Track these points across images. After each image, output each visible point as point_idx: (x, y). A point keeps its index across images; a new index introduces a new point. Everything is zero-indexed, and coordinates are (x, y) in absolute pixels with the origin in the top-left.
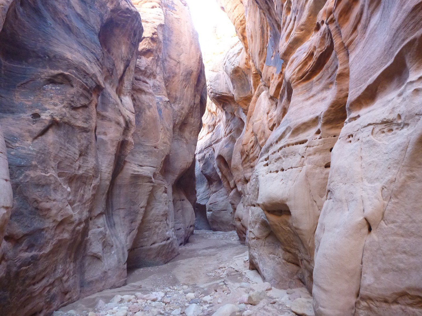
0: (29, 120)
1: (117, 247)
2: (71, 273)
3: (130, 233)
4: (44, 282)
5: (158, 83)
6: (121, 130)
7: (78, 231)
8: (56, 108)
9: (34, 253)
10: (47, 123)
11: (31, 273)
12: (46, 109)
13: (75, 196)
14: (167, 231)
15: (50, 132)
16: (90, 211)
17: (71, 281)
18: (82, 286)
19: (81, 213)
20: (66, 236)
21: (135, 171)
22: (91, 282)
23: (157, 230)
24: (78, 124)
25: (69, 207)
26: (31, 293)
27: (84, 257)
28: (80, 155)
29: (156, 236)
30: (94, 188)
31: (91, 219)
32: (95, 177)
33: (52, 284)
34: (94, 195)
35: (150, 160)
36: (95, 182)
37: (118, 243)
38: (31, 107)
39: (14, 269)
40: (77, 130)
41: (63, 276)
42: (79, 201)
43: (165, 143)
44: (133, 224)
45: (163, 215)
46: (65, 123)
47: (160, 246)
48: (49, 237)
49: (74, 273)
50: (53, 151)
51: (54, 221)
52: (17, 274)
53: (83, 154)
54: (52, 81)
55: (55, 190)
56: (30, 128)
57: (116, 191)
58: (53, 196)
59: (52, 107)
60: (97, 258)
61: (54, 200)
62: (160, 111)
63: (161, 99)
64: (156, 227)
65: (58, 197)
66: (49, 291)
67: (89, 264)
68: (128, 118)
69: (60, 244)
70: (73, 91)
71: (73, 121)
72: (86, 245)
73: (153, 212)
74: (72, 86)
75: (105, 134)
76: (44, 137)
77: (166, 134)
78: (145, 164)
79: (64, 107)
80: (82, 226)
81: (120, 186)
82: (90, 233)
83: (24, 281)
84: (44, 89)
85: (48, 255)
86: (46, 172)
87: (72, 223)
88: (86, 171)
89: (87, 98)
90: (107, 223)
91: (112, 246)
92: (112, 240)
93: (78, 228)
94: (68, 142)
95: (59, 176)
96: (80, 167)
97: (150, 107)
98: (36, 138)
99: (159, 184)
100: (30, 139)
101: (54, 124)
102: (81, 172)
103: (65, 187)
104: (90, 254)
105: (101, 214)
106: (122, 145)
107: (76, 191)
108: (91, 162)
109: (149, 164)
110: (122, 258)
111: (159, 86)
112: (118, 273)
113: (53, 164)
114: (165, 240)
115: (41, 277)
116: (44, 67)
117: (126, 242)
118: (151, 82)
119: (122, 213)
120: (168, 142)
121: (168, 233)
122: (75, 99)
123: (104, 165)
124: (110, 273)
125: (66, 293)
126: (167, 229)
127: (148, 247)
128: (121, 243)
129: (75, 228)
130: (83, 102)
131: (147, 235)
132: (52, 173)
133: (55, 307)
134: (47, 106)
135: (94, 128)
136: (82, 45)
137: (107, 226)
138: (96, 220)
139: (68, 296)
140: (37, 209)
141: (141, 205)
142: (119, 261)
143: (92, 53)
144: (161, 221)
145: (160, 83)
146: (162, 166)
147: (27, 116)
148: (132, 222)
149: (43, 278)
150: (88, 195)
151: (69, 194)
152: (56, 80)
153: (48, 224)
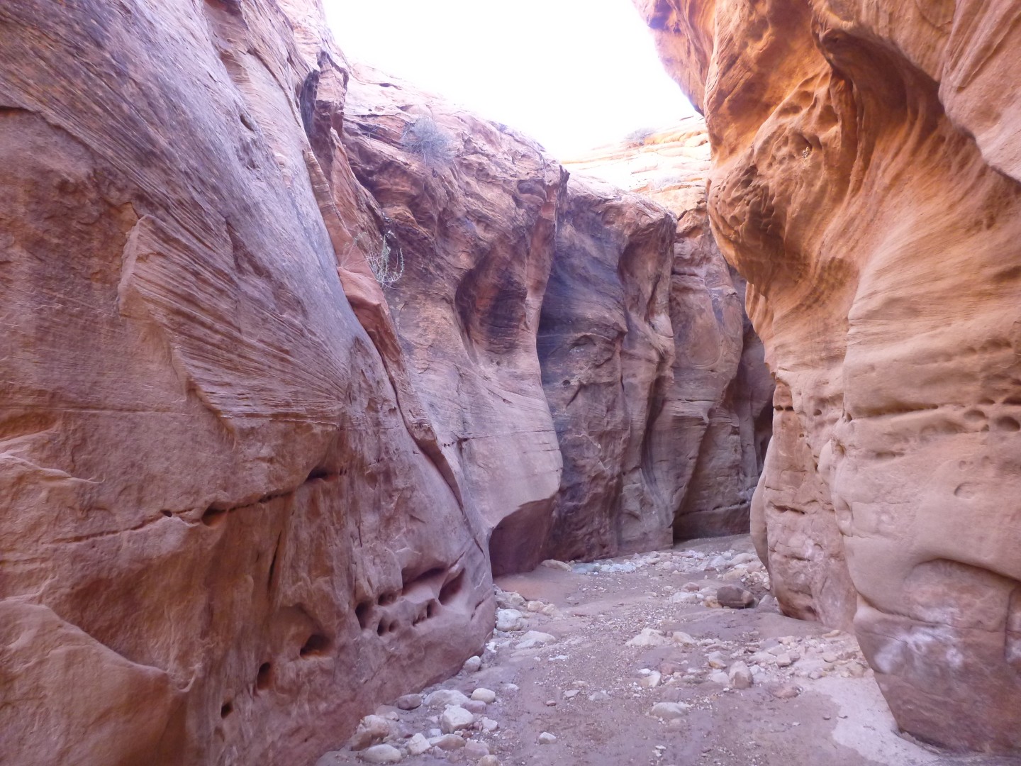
0: (561, 388)
1: (658, 507)
2: (608, 528)
3: (676, 491)
4: (584, 530)
5: (716, 268)
6: (654, 366)
7: (611, 487)
8: (582, 372)
9: (575, 503)
10: (576, 389)
11: (575, 520)
12: (574, 375)
13: (606, 451)
14: (740, 490)
15: (580, 395)
16: (622, 465)
17: (608, 536)
18: (619, 544)
19: (613, 468)
20: (600, 490)
21: (678, 412)
22: (629, 542)
23: (722, 489)
24: (603, 381)
25: (601, 463)
26: (575, 537)
27: (620, 515)
28: (608, 411)
29: (720, 496)
30: (624, 442)
31: (624, 474)
32: (625, 430)
33: (591, 534)
34: (625, 449)
35: (704, 390)
36: (625, 436)
37: (660, 502)
38: (562, 375)
39: (563, 514)
40: (603, 387)
41: (600, 528)
42: (610, 457)
43: (728, 361)
44: (680, 480)
45: (730, 468)
46: (591, 384)
47: (727, 511)
48: (586, 490)
49: (610, 529)
50: (583, 413)
51: (589, 476)
52: (565, 518)
53: (610, 409)
54: (577, 344)
55: (588, 448)
56: (563, 396)
57: (656, 439)
58: (587, 454)
59: (579, 371)
60: (634, 517)
61: (588, 458)
62: (718, 312)
63: (721, 293)
64: (720, 484)
65: (591, 454)
66: (589, 540)
67: (627, 522)
68: (662, 348)
69: (595, 497)
70: (595, 349)
71: (598, 380)
72: (621, 502)
73: (714, 463)
74: (595, 344)
75: (634, 375)
76: (574, 401)
77: (729, 347)
78: (697, 397)
79: (589, 368)
80: (615, 481)
81: (660, 433)
82: (624, 488)
83: (570, 525)
84: (570, 355)
85: (585, 506)
86: (579, 434)
87: (605, 478)
88: (615, 426)
89: (609, 350)
90: (645, 478)
91: (652, 505)
92: (653, 498)
93: (611, 483)
94: (595, 402)
95: (590, 435)
96: (608, 423)
97: (701, 311)
98: (568, 404)
99: (722, 423)
100: (565, 406)
101: (582, 387)
102: (609, 428)
103: (596, 444)
104: (626, 511)
105: (636, 468)
106: (658, 384)
107: (607, 447)
108: (619, 414)
109: (702, 397)
110: (665, 520)
111: (717, 272)
112: (661, 536)
113: (584, 425)
114: (737, 503)
115: (581, 525)
116: (568, 332)
117: (671, 502)
118: (702, 272)
119: (665, 466)
120: (734, 359)
121: (742, 493)
122: (599, 357)
123: (635, 413)
124: (651, 536)
125: (604, 547)
126: (740, 486)
127: (710, 511)
128: (663, 502)
129: (607, 484)
130: (607, 356)
131: (706, 495)
132: (584, 433)
133: (594, 556)
134: (574, 372)
135: (619, 379)
136: (601, 293)
137: (644, 481)
138: (630, 475)
139: (605, 550)
140: (575, 466)
141: (690, 455)
142: (662, 523)
143: (612, 297)
144: (728, 476)
145: (718, 266)
146: (724, 396)
147: (559, 384)
148: (678, 478)
149: (583, 526)
150: (619, 449)
151: (600, 450)
152: (580, 342)
153: (585, 479)
